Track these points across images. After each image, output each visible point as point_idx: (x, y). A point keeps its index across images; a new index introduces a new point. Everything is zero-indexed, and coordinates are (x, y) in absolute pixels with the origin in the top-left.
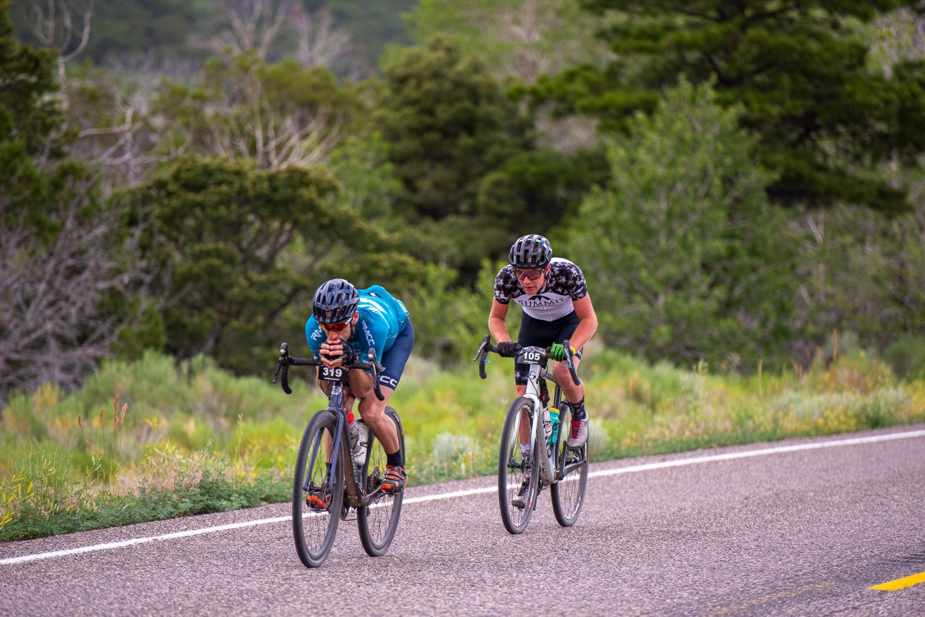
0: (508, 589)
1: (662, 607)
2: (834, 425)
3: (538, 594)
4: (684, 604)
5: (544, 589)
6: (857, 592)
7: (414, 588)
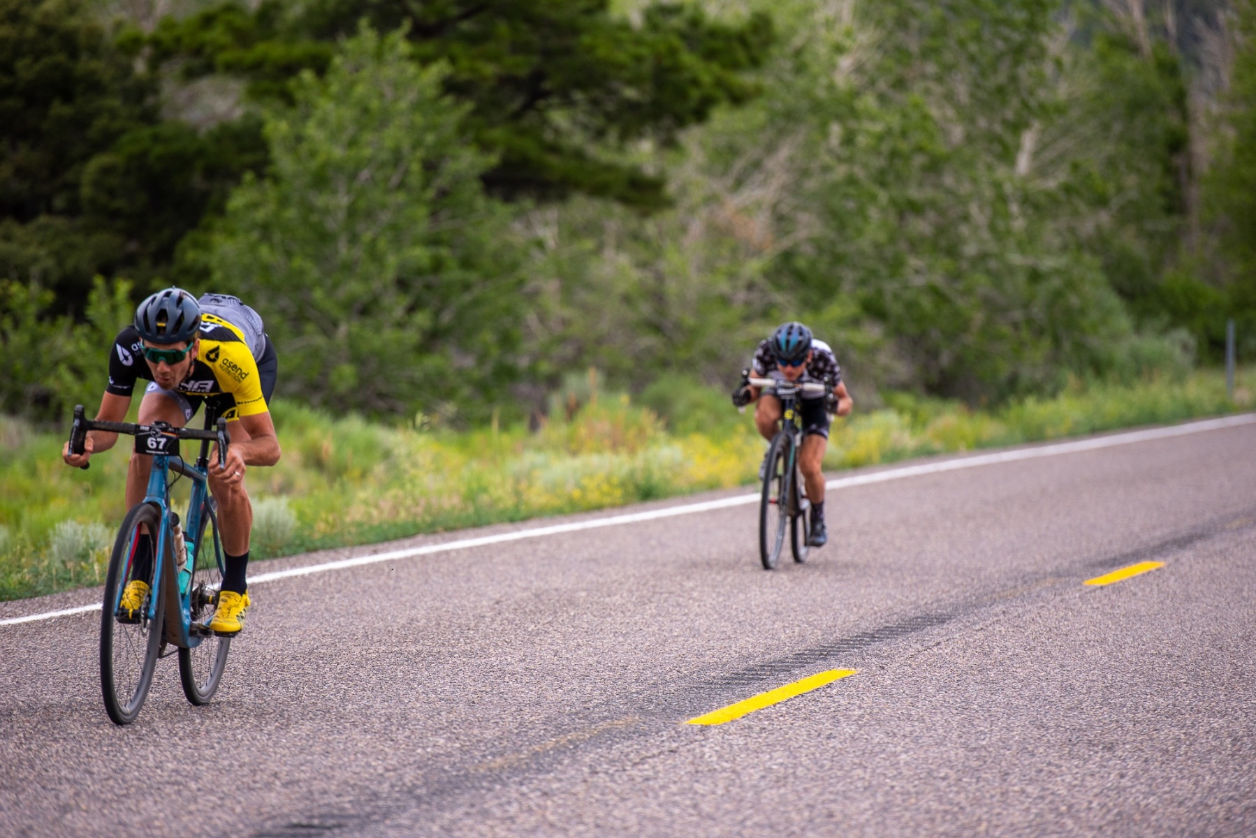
0: (192, 741)
1: (412, 760)
2: (594, 497)
3: (236, 748)
4: (442, 755)
5: (242, 740)
6: (671, 729)
7: (56, 746)
